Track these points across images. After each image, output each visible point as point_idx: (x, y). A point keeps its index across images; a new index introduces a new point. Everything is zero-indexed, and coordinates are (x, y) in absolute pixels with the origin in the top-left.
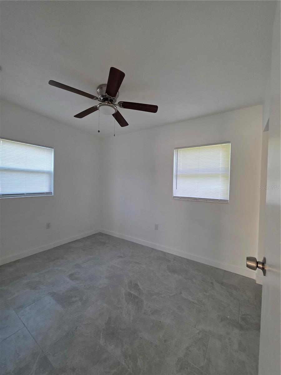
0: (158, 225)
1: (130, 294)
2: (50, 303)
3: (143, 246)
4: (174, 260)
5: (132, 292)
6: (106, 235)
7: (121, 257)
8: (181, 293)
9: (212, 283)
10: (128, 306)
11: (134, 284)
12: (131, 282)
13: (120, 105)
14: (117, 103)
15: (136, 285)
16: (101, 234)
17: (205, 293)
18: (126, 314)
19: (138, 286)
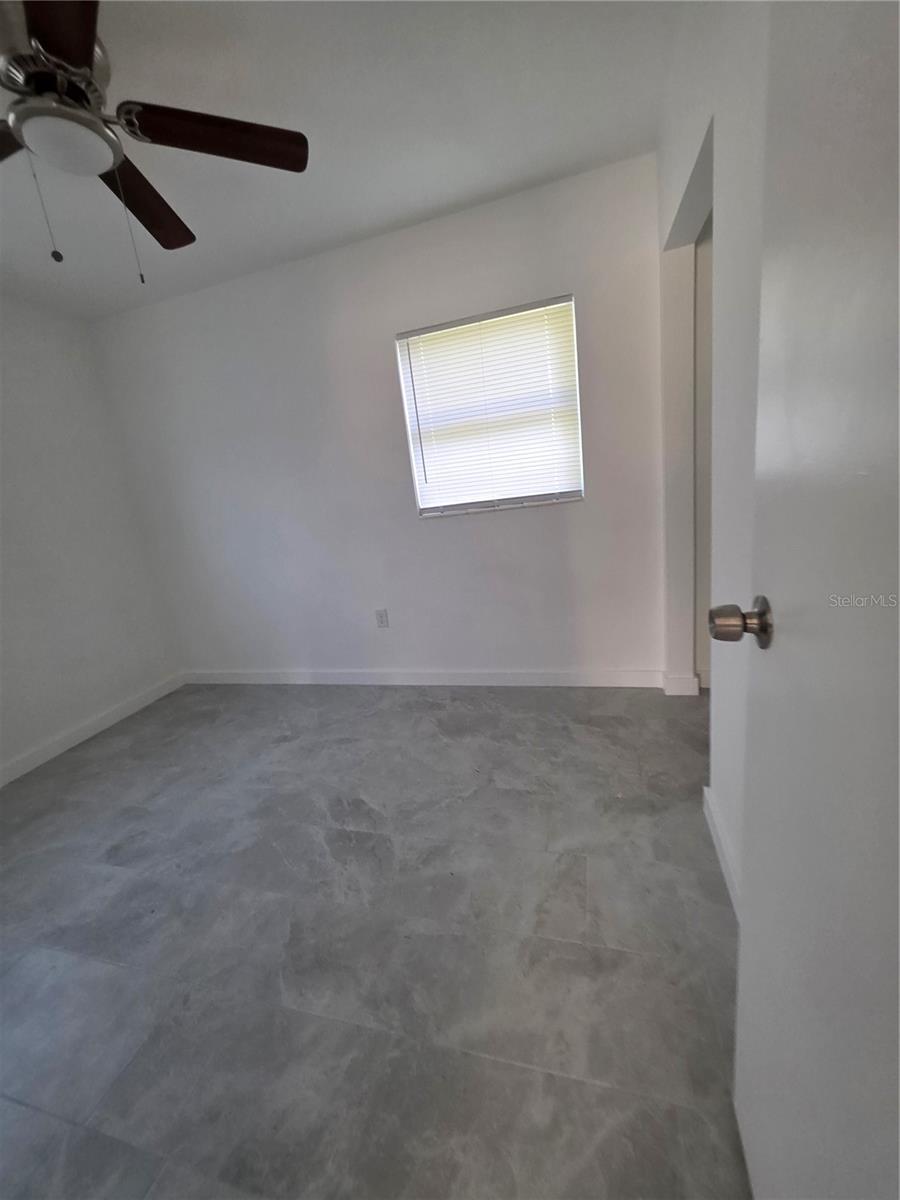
0: (385, 611)
1: (344, 836)
2: (54, 967)
3: (348, 688)
4: (454, 700)
5: (350, 828)
6: (212, 687)
7: (285, 739)
8: (491, 780)
9: (565, 728)
10: (346, 869)
11: (349, 804)
12: (339, 801)
13: (130, 123)
14: (110, 110)
15: (358, 804)
16: (191, 689)
17: (553, 759)
18: (346, 894)
19: (363, 802)
